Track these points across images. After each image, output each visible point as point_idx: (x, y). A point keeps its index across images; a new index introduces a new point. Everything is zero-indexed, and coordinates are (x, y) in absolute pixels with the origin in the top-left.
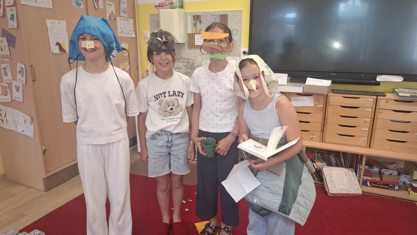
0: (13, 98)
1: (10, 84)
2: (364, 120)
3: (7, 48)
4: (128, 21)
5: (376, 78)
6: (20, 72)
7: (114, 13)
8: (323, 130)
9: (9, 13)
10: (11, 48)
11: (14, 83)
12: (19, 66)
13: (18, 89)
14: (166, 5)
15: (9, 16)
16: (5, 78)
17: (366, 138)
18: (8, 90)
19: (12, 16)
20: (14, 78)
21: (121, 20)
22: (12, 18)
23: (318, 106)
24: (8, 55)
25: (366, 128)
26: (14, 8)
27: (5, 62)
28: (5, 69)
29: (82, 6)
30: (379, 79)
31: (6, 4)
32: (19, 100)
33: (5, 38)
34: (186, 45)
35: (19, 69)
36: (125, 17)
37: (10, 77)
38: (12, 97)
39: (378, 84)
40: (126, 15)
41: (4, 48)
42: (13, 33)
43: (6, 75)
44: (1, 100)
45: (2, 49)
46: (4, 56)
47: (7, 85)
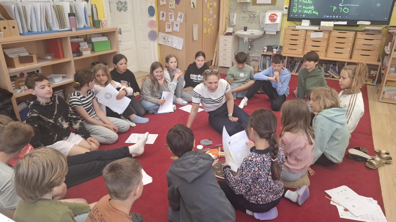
0: (174, 30)
1: (173, 23)
2: (348, 44)
3: (174, 5)
5: (357, 23)
6: (179, 17)
8: (326, 51)
10: (177, 5)
11: (175, 23)
12: (180, 13)
13: (177, 25)
16: (170, 20)
17: (349, 54)
18: (171, 26)
20: (176, 20)
23: (325, 37)
24: (174, 9)
25: (349, 48)
27: (172, 12)
30: (358, 23)
32: (177, 31)
34: (251, 3)
35: (179, 15)
37: (173, 19)
39: (358, 26)
41: (173, 5)
43: (171, 18)
44: (166, 31)
45: (171, 5)
46: (171, 9)
47: (171, 24)
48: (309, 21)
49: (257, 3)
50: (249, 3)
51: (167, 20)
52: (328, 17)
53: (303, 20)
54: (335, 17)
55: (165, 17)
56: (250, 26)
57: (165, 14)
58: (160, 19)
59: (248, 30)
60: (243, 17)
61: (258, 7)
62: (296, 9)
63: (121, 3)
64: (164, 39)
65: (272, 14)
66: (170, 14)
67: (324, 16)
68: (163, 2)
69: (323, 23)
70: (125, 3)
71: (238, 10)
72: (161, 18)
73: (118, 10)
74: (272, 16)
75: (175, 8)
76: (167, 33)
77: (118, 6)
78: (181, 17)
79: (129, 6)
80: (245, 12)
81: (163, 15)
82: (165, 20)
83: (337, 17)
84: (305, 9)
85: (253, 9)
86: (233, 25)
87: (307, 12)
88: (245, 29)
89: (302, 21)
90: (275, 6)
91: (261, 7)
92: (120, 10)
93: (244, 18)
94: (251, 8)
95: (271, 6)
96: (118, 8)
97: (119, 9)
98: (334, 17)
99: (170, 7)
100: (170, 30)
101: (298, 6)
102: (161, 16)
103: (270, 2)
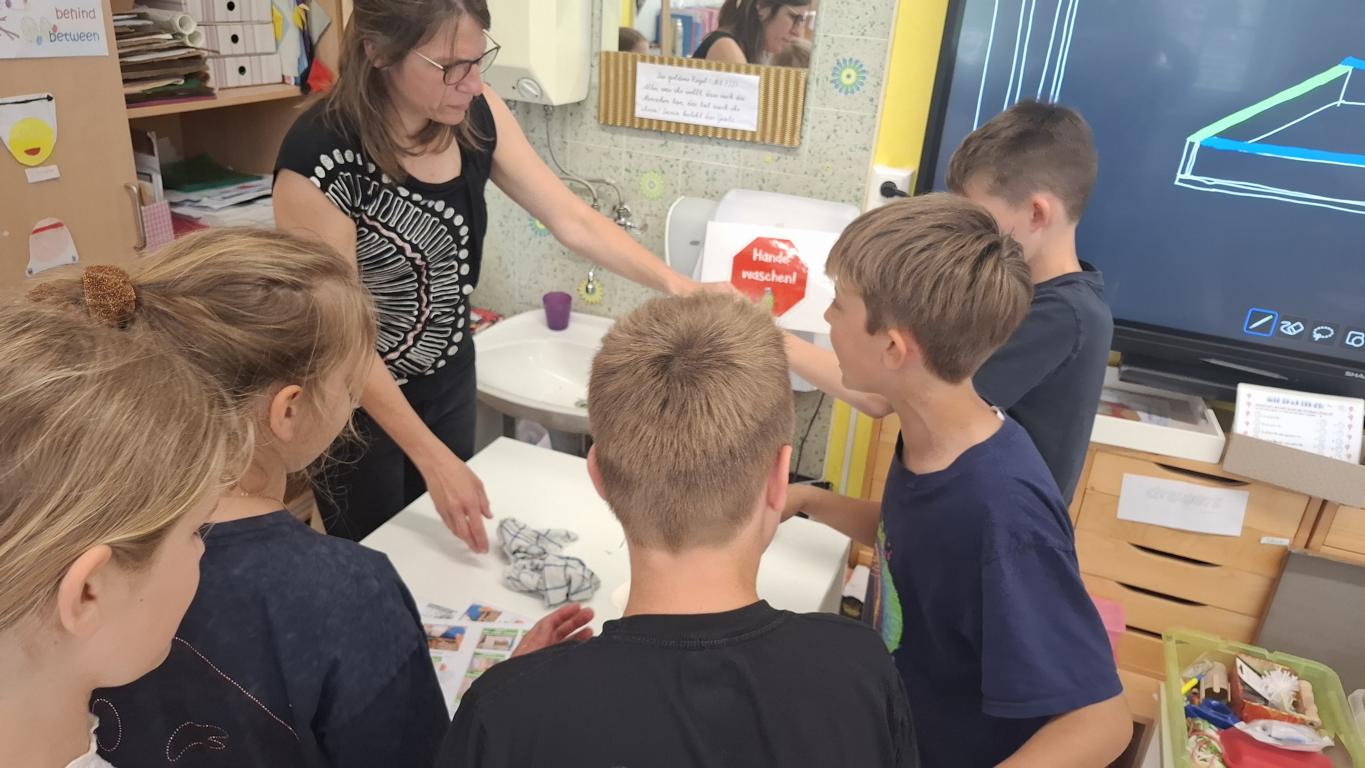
23: (1264, 540)
34: (591, 109)
49: (639, 113)
50: (580, 103)
61: (649, 148)
85: (607, 154)
88: (556, 311)
90: (788, 161)
91: (678, 150)
94: (595, 150)
95: (753, 156)
103: (747, 119)
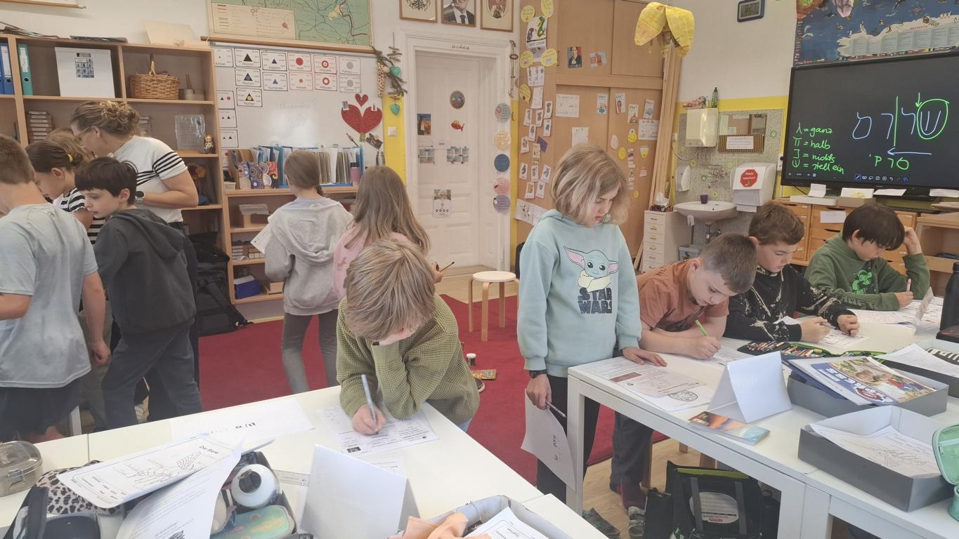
0: (537, 195)
1: (536, 183)
3: (539, 153)
4: (652, 122)
5: (928, 192)
6: (545, 173)
7: (637, 116)
9: (546, 124)
10: (543, 153)
11: (540, 183)
12: (546, 167)
13: (541, 187)
14: (695, 105)
15: (545, 127)
16: (533, 177)
18: (533, 188)
19: (548, 127)
20: (539, 178)
21: (644, 122)
22: (547, 128)
24: (539, 159)
26: (550, 120)
27: (534, 164)
28: (534, 170)
29: (605, 112)
31: (545, 117)
32: (541, 197)
33: (539, 145)
34: (716, 149)
35: (545, 170)
36: (649, 119)
37: (536, 177)
38: (535, 193)
40: (651, 117)
41: (537, 152)
42: (546, 140)
43: (534, 174)
44: (526, 197)
45: (535, 154)
46: (535, 159)
47: (533, 184)
48: (825, 186)
49: (727, 148)
50: (714, 147)
51: (529, 179)
52: (864, 178)
53: (812, 184)
54: (881, 178)
55: (526, 172)
56: (715, 194)
57: (527, 165)
58: (520, 177)
59: (709, 202)
60: (703, 176)
61: (730, 156)
62: (797, 160)
63: (457, 150)
64: (524, 210)
65: (748, 171)
66: (533, 167)
67: (857, 176)
68: (525, 148)
69: (847, 192)
70: (465, 150)
71: (693, 161)
72: (521, 175)
73: (448, 161)
74: (747, 174)
75: (539, 157)
76: (528, 200)
77: (450, 155)
78: (547, 172)
79: (472, 155)
80: (705, 166)
81: (524, 169)
82: (525, 178)
83: (884, 178)
84: (816, 162)
85: (720, 159)
86: (680, 190)
87: (820, 167)
88: (704, 200)
89: (810, 186)
90: (761, 155)
91: (736, 156)
92: (453, 162)
93: (704, 178)
94: (717, 158)
95: (753, 155)
96: (448, 158)
97: (452, 160)
98: (878, 178)
99: (534, 156)
100: (531, 195)
101: (801, 154)
102: (521, 171)
103: (751, 147)
